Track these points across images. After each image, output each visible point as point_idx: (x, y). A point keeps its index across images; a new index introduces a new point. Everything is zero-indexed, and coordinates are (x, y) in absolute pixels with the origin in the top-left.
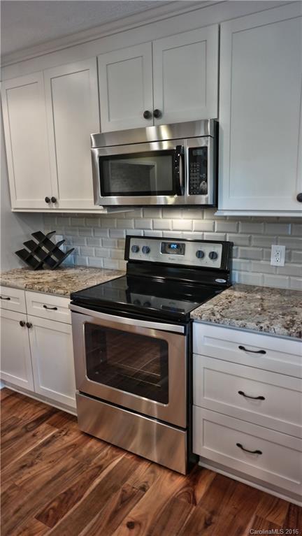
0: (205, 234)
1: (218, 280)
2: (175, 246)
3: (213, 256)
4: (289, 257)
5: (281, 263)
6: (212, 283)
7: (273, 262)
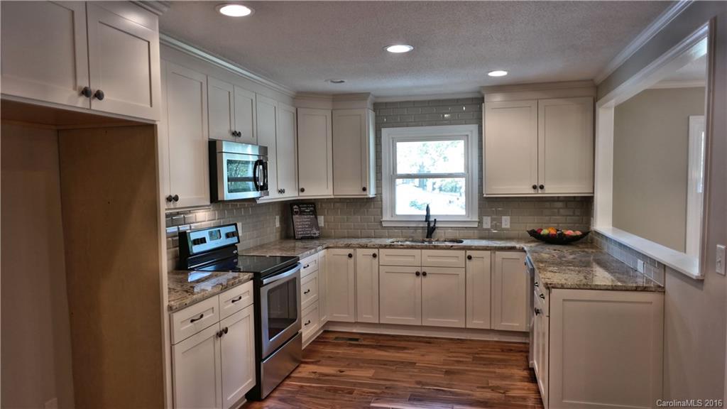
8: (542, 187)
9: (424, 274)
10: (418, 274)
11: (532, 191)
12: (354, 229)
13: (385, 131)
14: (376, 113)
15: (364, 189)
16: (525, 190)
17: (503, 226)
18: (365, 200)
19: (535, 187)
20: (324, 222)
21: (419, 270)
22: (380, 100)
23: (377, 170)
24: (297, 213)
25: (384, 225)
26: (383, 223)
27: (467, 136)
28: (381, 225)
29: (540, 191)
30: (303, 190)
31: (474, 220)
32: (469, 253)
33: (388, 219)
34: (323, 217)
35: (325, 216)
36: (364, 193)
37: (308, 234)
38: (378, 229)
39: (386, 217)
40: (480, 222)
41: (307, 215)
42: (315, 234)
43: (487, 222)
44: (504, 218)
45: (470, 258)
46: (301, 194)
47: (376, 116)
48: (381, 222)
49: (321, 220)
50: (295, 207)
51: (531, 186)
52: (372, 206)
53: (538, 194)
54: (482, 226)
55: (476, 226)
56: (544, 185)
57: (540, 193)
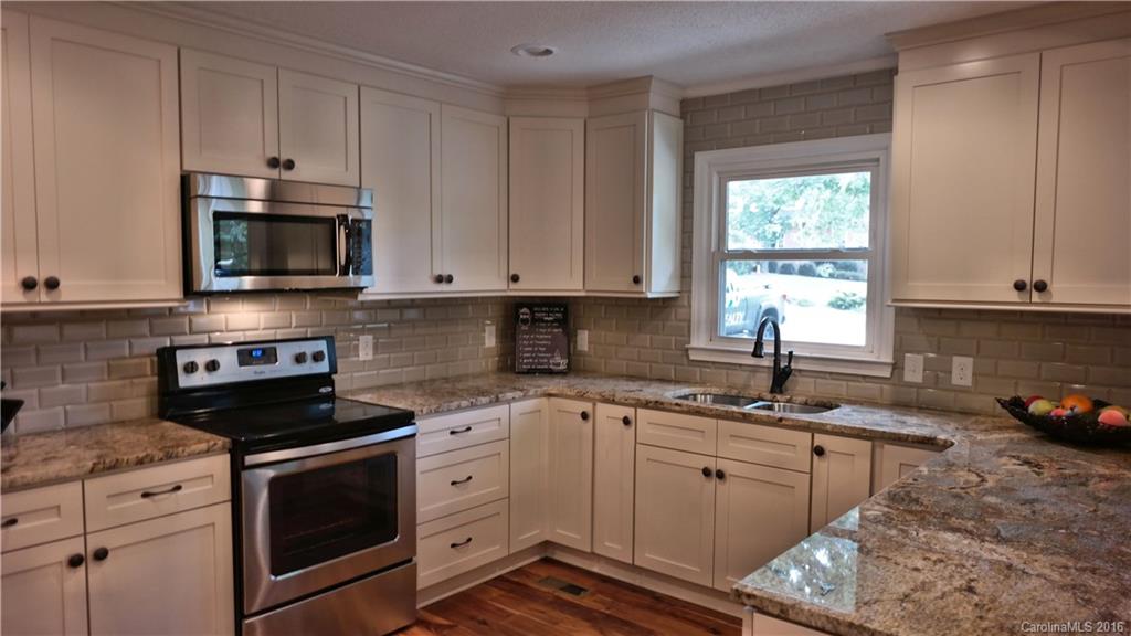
0: (278, 331)
1: (323, 390)
2: (259, 353)
3: (317, 357)
4: (376, 348)
5: (370, 357)
6: (317, 395)
7: (362, 357)
8: (1041, 287)
9: (720, 475)
10: (707, 472)
11: (1014, 296)
12: (639, 361)
13: (701, 160)
14: (685, 123)
15: (637, 280)
16: (997, 292)
17: (956, 380)
18: (661, 303)
19: (1020, 286)
20: (590, 343)
21: (712, 464)
22: (692, 93)
23: (683, 242)
24: (525, 321)
25: (692, 358)
26: (690, 352)
27: (878, 160)
28: (688, 356)
29: (1036, 297)
30: (515, 279)
31: (883, 360)
32: (821, 439)
33: (702, 345)
34: (586, 332)
35: (589, 330)
36: (636, 288)
37: (542, 364)
38: (682, 365)
39: (699, 340)
40: (897, 366)
41: (547, 327)
42: (559, 365)
43: (914, 370)
44: (957, 360)
45: (819, 451)
46: (513, 286)
47: (685, 128)
48: (687, 350)
49: (583, 340)
50: (524, 310)
51: (1012, 285)
52: (673, 316)
53: (1031, 303)
54: (901, 376)
55: (888, 375)
56: (1046, 279)
57: (1036, 303)
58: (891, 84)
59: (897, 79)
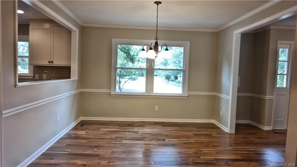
8: (52, 62)
11: (49, 63)
16: (46, 63)
17: (44, 79)
19: (49, 62)
29: (52, 64)
31: (31, 75)
43: (37, 77)
44: (44, 75)
54: (35, 78)
55: (32, 78)
56: (53, 61)
57: (52, 65)
58: (29, 27)
59: (30, 26)
